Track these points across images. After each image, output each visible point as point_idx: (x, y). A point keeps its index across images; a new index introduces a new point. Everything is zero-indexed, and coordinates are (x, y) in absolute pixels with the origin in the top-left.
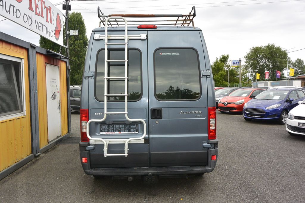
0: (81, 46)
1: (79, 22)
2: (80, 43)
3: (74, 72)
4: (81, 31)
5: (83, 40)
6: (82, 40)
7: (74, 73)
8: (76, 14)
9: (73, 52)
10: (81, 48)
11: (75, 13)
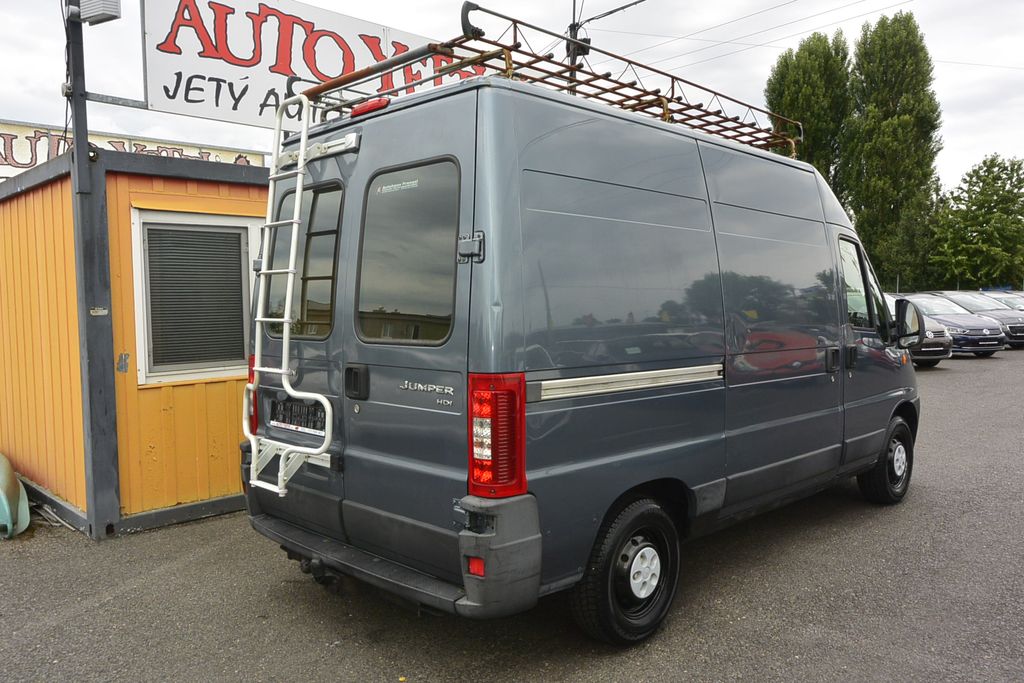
0: (905, 134)
1: (902, 50)
2: (899, 125)
3: (875, 233)
4: (908, 80)
5: (915, 113)
6: (910, 112)
7: (874, 236)
8: (896, 20)
9: (876, 161)
10: (906, 141)
11: (891, 17)
